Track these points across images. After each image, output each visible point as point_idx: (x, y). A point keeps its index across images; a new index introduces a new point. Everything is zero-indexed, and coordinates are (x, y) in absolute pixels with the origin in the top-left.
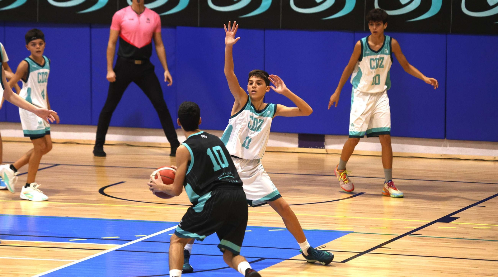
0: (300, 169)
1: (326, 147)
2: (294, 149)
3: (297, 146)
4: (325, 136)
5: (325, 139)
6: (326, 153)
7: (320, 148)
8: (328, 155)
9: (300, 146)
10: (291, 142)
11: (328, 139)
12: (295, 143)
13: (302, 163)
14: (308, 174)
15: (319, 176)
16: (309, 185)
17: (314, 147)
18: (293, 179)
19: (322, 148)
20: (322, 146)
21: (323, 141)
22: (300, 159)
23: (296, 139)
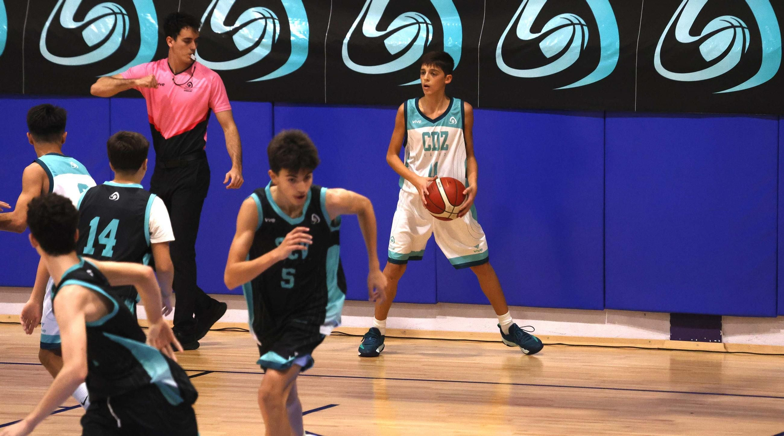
0: (673, 382)
1: (724, 339)
2: (663, 342)
3: (668, 336)
4: (722, 316)
5: (723, 324)
6: (725, 351)
7: (713, 341)
8: (728, 355)
9: (673, 338)
10: (658, 329)
11: (727, 325)
12: (664, 332)
13: (676, 368)
14: (689, 391)
15: (712, 395)
16: (692, 413)
17: (701, 340)
18: (662, 402)
19: (717, 342)
20: (718, 338)
21: (719, 327)
22: (673, 362)
23: (667, 324)
